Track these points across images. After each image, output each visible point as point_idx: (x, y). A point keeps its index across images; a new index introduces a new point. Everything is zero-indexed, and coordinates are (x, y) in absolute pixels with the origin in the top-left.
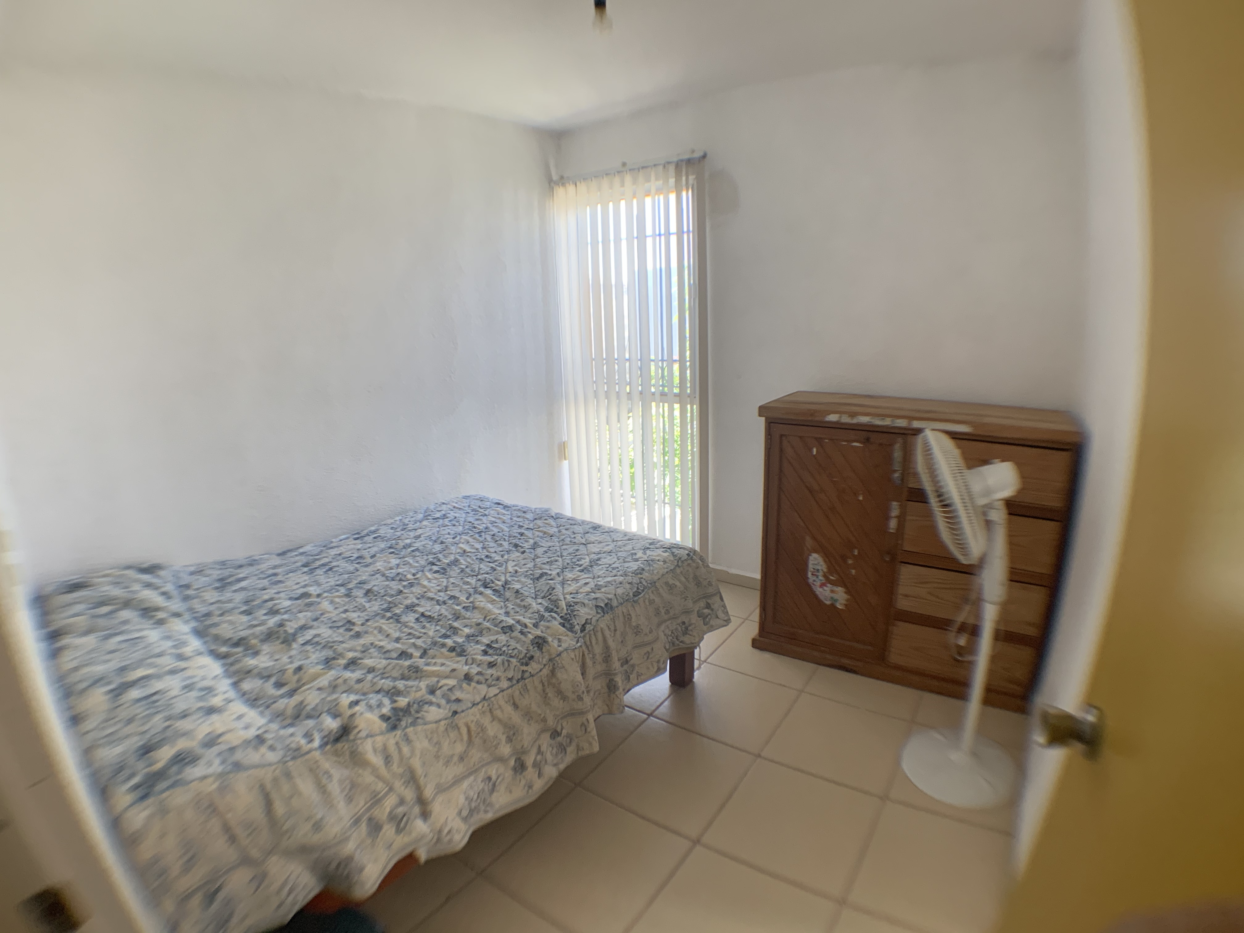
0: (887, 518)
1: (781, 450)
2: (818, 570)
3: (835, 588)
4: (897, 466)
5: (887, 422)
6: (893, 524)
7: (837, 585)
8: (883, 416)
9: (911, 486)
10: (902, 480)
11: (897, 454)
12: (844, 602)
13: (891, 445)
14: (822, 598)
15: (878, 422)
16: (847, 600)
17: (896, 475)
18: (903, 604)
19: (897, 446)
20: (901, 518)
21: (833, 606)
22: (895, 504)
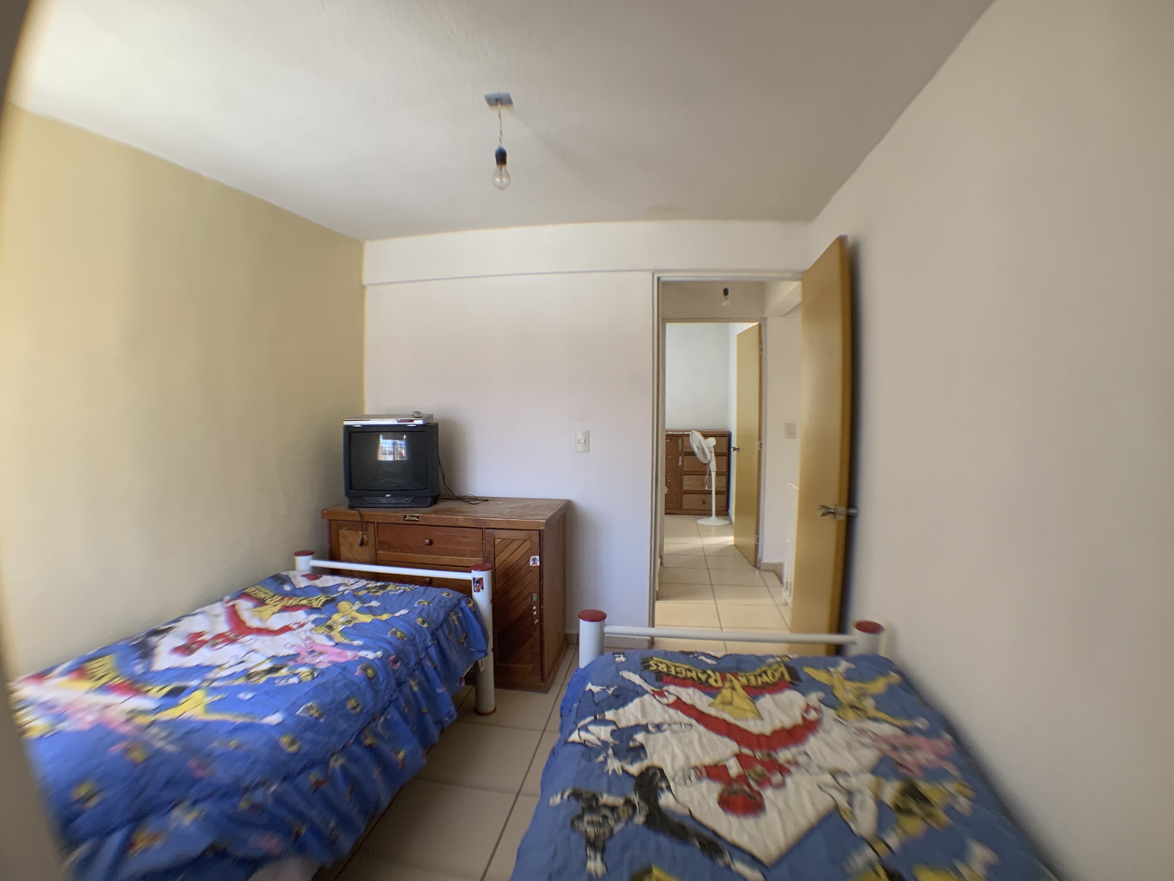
0: (678, 462)
4: (680, 446)
5: (677, 433)
6: (680, 463)
8: (676, 431)
9: (685, 451)
10: (682, 449)
11: (680, 442)
13: (678, 440)
15: (674, 433)
17: (680, 448)
18: (685, 488)
19: (680, 440)
20: (682, 461)
22: (680, 457)
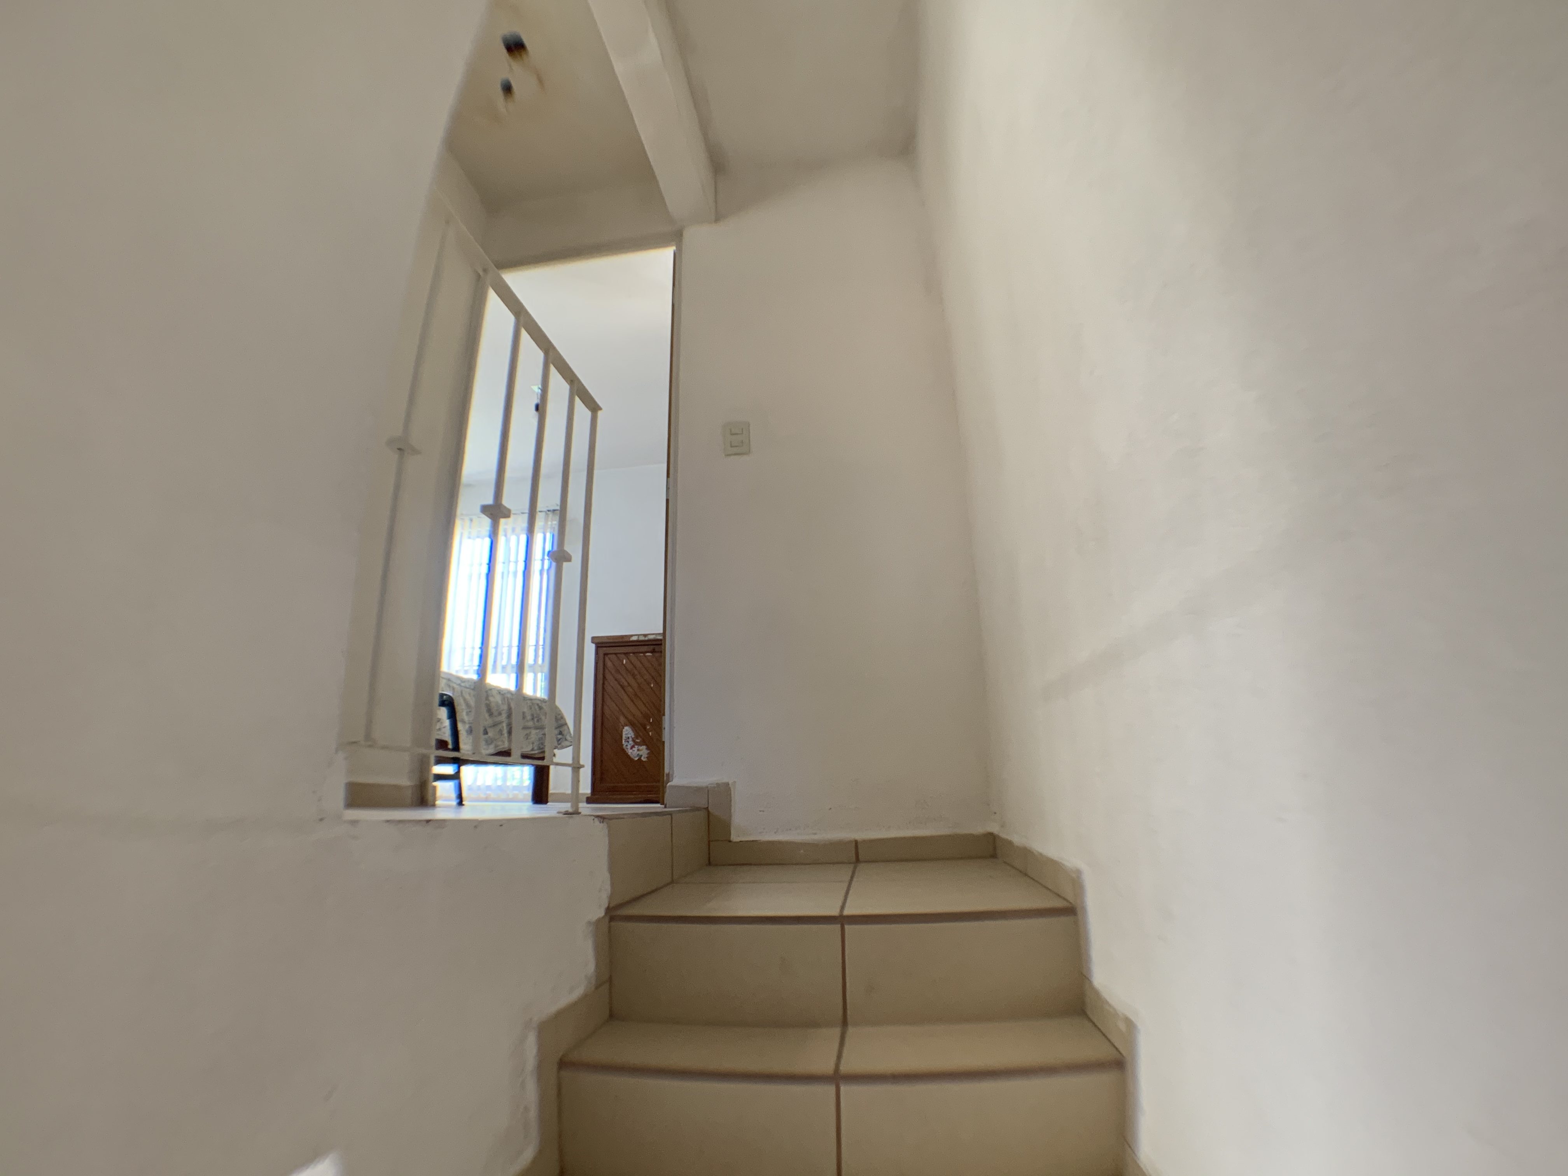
1: (604, 665)
2: (628, 738)
3: (641, 748)
7: (641, 746)
12: (646, 756)
14: (632, 756)
16: (648, 754)
21: (640, 759)
